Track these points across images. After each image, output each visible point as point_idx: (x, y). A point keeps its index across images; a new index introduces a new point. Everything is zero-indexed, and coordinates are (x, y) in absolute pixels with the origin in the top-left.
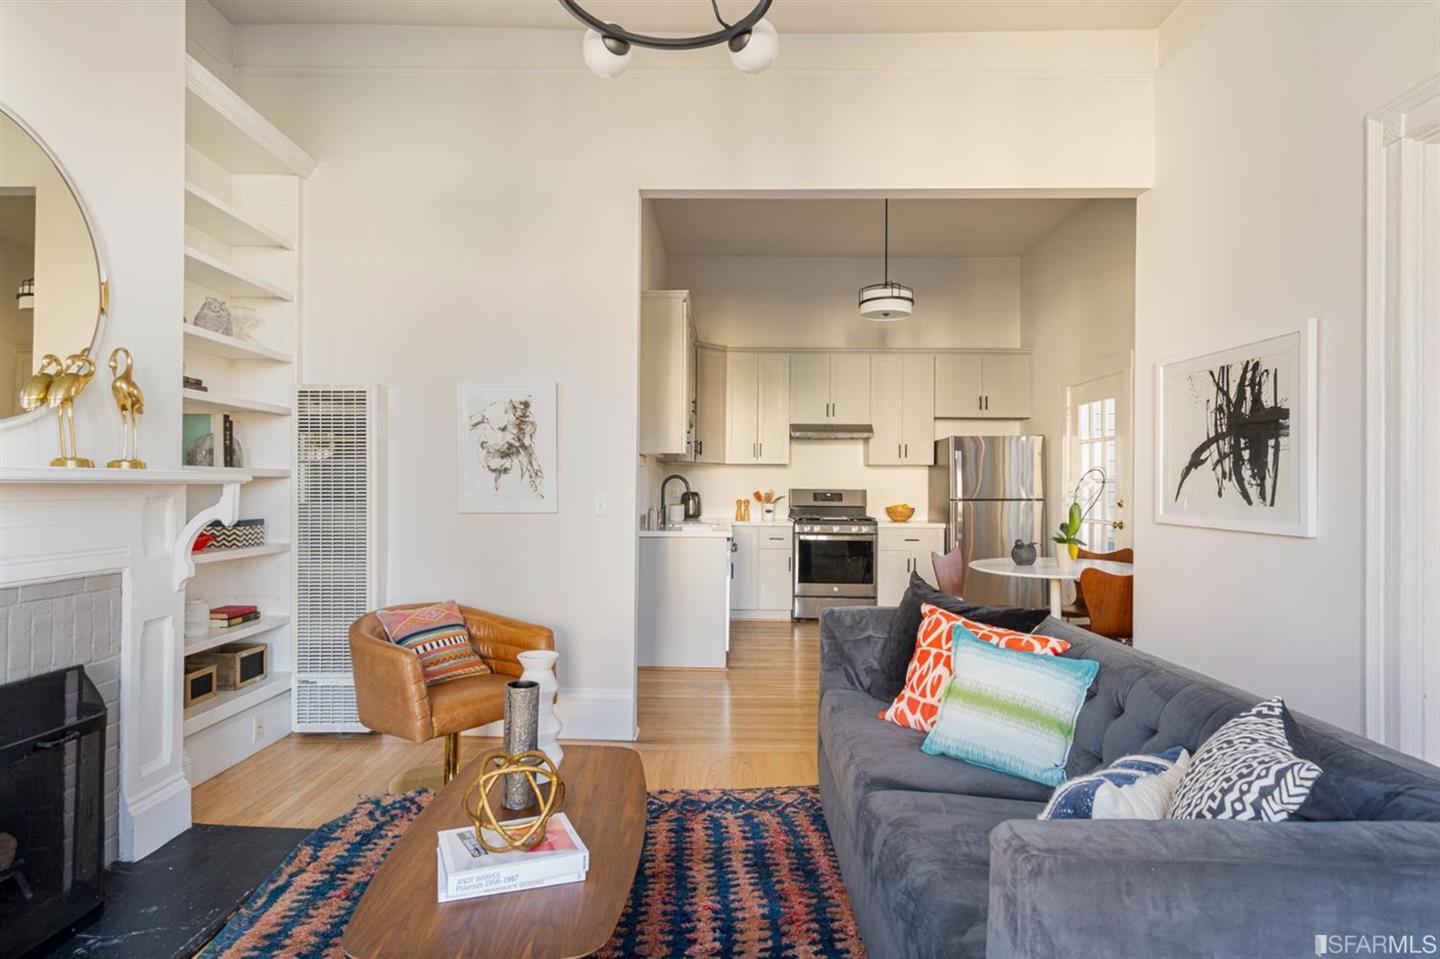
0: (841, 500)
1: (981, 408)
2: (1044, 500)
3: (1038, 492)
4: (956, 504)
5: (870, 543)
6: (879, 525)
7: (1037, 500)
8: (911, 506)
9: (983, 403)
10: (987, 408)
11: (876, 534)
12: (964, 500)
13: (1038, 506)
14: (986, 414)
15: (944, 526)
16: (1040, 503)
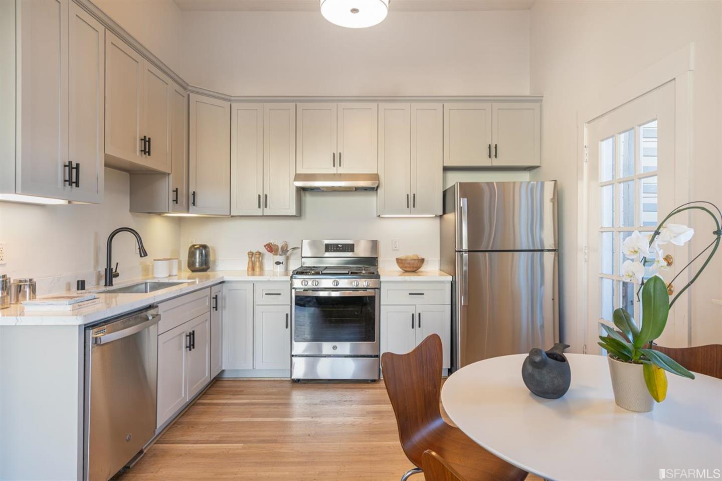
0: (352, 250)
1: (490, 156)
2: (558, 250)
3: (549, 243)
4: (462, 256)
5: (372, 299)
6: (382, 279)
7: (549, 250)
8: (421, 257)
9: (492, 151)
10: (496, 156)
11: (379, 289)
12: (469, 251)
13: (549, 258)
14: (496, 163)
15: (450, 278)
16: (552, 254)
